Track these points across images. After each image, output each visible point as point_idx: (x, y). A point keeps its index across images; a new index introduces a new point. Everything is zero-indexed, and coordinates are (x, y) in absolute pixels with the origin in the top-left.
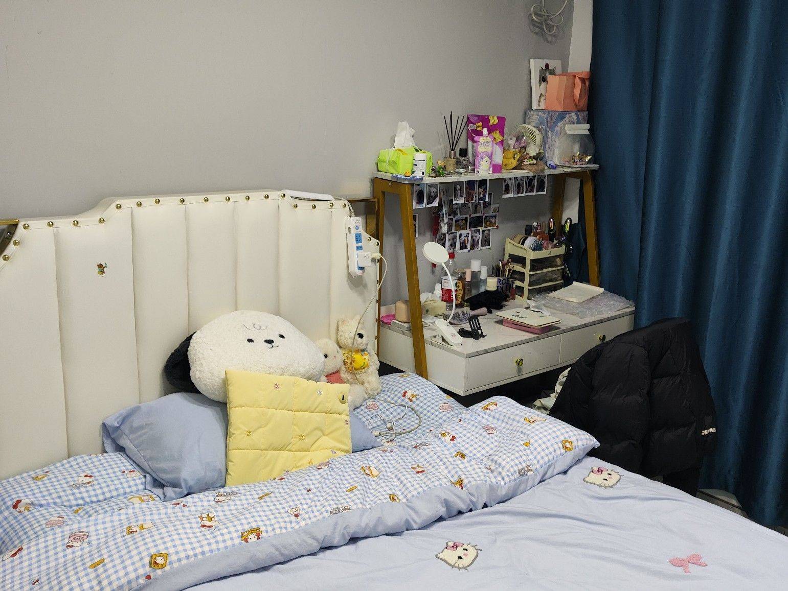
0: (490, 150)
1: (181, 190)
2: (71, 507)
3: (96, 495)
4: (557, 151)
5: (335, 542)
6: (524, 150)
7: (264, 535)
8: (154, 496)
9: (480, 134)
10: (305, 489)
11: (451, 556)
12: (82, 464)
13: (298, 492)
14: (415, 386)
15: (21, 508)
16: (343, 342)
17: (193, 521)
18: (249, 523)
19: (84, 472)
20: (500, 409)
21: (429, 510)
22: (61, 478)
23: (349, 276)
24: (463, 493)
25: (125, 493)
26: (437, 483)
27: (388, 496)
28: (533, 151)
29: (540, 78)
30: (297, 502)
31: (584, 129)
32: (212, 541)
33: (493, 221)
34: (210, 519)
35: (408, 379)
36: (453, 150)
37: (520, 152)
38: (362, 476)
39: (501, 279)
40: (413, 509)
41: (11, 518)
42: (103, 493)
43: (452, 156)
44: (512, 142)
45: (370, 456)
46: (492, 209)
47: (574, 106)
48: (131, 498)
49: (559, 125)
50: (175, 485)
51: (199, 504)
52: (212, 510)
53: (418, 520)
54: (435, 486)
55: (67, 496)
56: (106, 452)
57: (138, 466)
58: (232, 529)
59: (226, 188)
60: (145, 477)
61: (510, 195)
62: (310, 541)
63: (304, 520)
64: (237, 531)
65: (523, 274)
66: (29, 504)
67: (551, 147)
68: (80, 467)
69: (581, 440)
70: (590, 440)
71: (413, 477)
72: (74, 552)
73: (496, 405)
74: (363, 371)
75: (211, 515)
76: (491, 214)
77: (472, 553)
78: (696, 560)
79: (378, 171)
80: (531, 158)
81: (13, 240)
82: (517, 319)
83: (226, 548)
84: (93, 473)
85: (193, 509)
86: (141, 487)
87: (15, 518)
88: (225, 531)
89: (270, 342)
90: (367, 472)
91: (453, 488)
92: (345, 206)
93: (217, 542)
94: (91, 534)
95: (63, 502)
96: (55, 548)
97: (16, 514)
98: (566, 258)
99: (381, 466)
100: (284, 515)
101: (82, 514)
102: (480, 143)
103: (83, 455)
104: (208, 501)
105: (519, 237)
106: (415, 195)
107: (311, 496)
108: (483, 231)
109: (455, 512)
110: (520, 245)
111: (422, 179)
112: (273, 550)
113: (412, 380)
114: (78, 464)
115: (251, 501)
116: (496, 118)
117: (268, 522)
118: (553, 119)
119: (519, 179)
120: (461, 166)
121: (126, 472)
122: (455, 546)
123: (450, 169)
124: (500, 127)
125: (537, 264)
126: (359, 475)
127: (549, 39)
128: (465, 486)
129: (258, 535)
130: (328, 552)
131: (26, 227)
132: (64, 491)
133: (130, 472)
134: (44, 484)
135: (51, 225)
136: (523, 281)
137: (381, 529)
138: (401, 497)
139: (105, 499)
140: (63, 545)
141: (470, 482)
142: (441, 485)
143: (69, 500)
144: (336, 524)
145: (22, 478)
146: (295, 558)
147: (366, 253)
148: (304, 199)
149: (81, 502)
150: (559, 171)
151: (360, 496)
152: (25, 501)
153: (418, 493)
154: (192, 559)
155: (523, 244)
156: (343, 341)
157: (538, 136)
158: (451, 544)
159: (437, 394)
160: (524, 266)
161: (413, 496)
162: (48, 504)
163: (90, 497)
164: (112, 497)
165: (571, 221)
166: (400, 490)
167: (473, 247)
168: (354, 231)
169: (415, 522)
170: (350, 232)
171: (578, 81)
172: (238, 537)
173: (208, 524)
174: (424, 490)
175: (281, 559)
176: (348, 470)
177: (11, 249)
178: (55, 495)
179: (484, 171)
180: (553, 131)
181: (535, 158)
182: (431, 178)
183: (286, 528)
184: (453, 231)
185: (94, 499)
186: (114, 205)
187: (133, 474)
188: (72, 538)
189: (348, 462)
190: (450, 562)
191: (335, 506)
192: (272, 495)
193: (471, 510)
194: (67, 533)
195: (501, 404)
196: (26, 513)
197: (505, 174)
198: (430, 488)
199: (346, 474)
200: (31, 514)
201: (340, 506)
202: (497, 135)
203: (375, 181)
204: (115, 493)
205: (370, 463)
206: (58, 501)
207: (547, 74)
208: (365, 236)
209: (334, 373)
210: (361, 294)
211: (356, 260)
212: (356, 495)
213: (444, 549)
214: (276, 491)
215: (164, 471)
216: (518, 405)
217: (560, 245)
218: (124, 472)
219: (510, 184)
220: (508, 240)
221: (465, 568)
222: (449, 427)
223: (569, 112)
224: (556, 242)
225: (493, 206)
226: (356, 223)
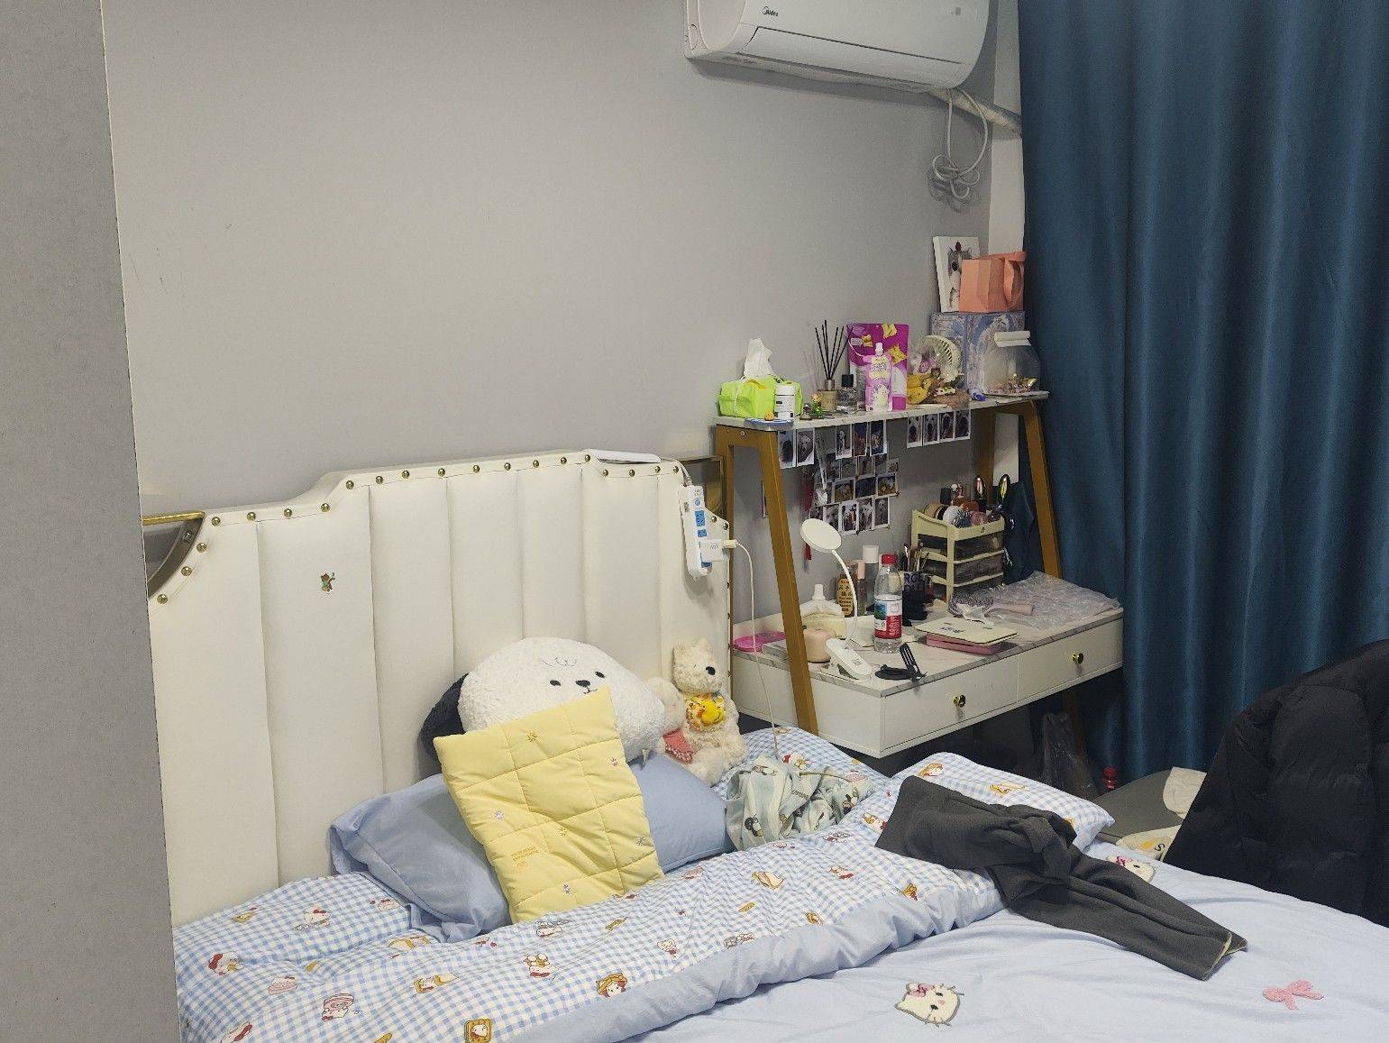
0: (886, 375)
1: (440, 457)
2: (299, 961)
3: (337, 941)
4: (982, 373)
5: (739, 989)
6: (938, 374)
7: (630, 984)
8: (428, 937)
9: (872, 352)
10: (676, 910)
11: (920, 1005)
12: (306, 894)
13: (667, 916)
14: (801, 746)
15: (223, 966)
16: (684, 682)
17: (517, 966)
18: (604, 966)
19: (311, 905)
20: (948, 773)
21: (873, 934)
22: (277, 916)
23: (688, 576)
24: (918, 905)
25: (380, 936)
26: (877, 892)
27: (804, 917)
28: (949, 375)
29: (949, 264)
30: (669, 932)
31: (1021, 338)
32: (554, 996)
33: (891, 484)
34: (542, 964)
35: (788, 736)
36: (829, 378)
37: (932, 376)
38: (758, 887)
39: (910, 573)
40: (846, 935)
41: (208, 984)
42: (347, 938)
43: (830, 388)
44: (916, 362)
45: (761, 855)
46: (888, 469)
47: (1002, 302)
48: (392, 943)
49: (985, 333)
50: (459, 918)
51: (516, 940)
52: (541, 949)
53: (857, 952)
54: (875, 897)
55: (291, 944)
56: (339, 873)
57: (394, 891)
58: (581, 977)
59: (505, 451)
60: (408, 908)
61: (918, 444)
62: (701, 991)
63: (687, 958)
64: (589, 979)
65: (944, 565)
66: (235, 960)
67: (975, 366)
68: (303, 898)
69: (1086, 815)
70: (1099, 814)
71: (836, 885)
72: (336, 1027)
73: (941, 767)
74: (718, 726)
75: (542, 957)
76: (887, 474)
77: (950, 999)
78: (1302, 990)
79: (721, 415)
80: (946, 385)
81: (198, 542)
82: (951, 634)
83: (577, 1006)
84: (326, 906)
85: (509, 949)
86: (404, 925)
87: (216, 983)
88: (570, 980)
89: (584, 683)
90: (761, 879)
91: (901, 898)
92: (677, 470)
93: (563, 998)
94: (357, 997)
95: (286, 955)
96: (305, 1022)
97: (216, 976)
98: (1006, 537)
99: (781, 871)
100: (655, 952)
101: (320, 972)
102: (872, 366)
103: (305, 880)
104: (529, 936)
105: (933, 508)
106: (780, 449)
107: (688, 921)
108: (877, 501)
109: (910, 938)
110: (936, 520)
111: (791, 424)
112: (647, 1007)
113: (795, 738)
114: (299, 894)
115: (597, 933)
116: (893, 327)
117: (632, 964)
118: (974, 325)
119: (929, 418)
120: (846, 402)
121: (377, 902)
122: (922, 990)
123: (828, 407)
124: (901, 338)
125: (964, 548)
126: (751, 886)
127: (958, 204)
128: (921, 896)
129: (622, 983)
130: (728, 1009)
131: (216, 522)
132: (287, 936)
133: (383, 901)
134: (253, 927)
135: (252, 517)
136: (944, 576)
137: (802, 968)
138: (823, 917)
139: (350, 947)
140: (316, 1016)
141: (927, 889)
142: (884, 895)
143: (296, 951)
144: (736, 963)
145: (214, 920)
146: (680, 1020)
147: (713, 541)
148: (617, 462)
149: (313, 953)
150: (990, 403)
151: (762, 918)
152: (228, 955)
153: (851, 909)
154: (529, 1026)
155: (940, 517)
156: (683, 679)
157: (955, 354)
158: (914, 987)
159: (838, 757)
160: (944, 551)
161: (843, 914)
162: (265, 958)
163: (327, 944)
164: (361, 943)
165: (1008, 479)
166: (819, 906)
167: (862, 526)
168: (693, 508)
169: (853, 955)
170: (686, 510)
171: (1009, 267)
172: (593, 988)
173: (542, 970)
174: (859, 905)
175: (660, 1022)
176: (733, 878)
177: (194, 557)
178: (273, 944)
179: (879, 408)
180: (975, 343)
181: (952, 384)
182: (803, 422)
183: (661, 972)
184: (833, 502)
185: (334, 947)
186: (343, 483)
187: (388, 906)
188: (328, 1005)
189: (731, 867)
190: (920, 1015)
191: (728, 935)
192: (627, 921)
193: (934, 934)
194: (319, 999)
195: (947, 766)
196: (233, 974)
197: (911, 412)
198: (867, 901)
199: (731, 885)
200: (241, 975)
201: (736, 934)
202: (896, 352)
203: (717, 431)
204: (364, 937)
205: (764, 866)
206: (278, 952)
207: (960, 259)
208: (708, 514)
209: (673, 732)
210: (705, 605)
211: (698, 551)
212: (755, 916)
213: (905, 995)
214: (633, 915)
215: (438, 898)
216: (974, 764)
217: (996, 516)
218: (374, 902)
219: (917, 426)
220: (916, 513)
221: (946, 1023)
222: (874, 807)
223: (999, 313)
224: (988, 512)
225: (889, 462)
226: (694, 493)
